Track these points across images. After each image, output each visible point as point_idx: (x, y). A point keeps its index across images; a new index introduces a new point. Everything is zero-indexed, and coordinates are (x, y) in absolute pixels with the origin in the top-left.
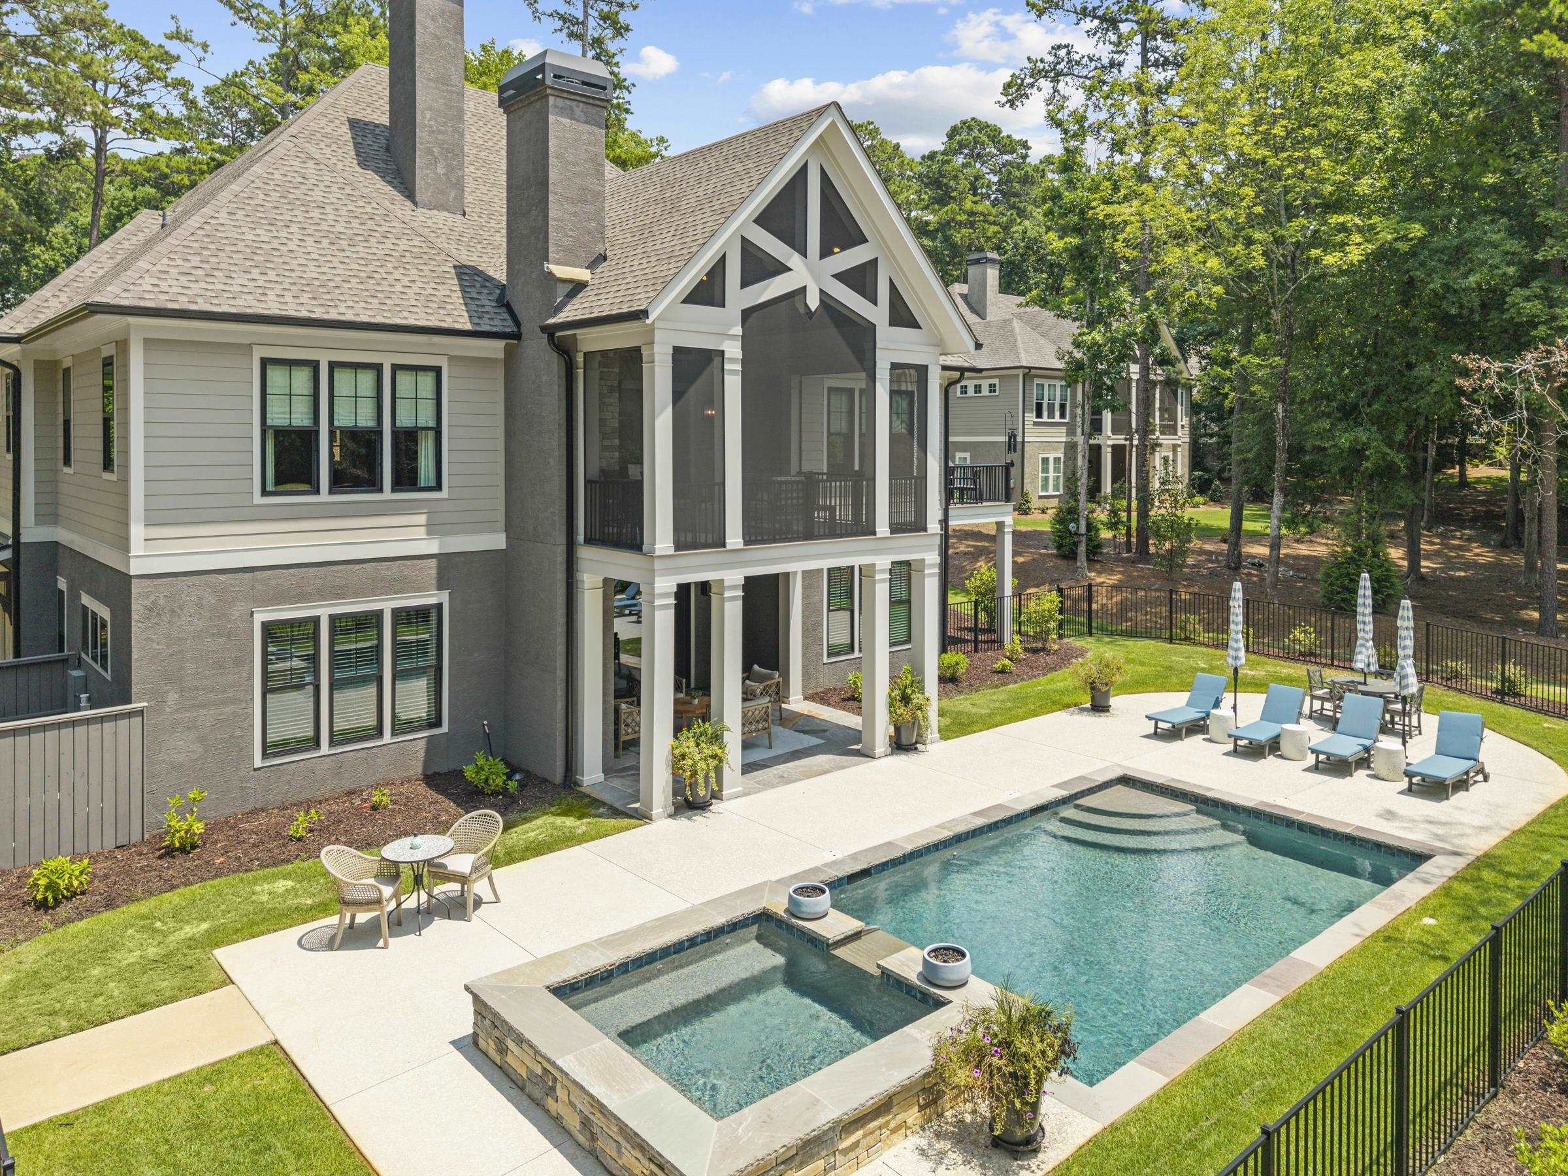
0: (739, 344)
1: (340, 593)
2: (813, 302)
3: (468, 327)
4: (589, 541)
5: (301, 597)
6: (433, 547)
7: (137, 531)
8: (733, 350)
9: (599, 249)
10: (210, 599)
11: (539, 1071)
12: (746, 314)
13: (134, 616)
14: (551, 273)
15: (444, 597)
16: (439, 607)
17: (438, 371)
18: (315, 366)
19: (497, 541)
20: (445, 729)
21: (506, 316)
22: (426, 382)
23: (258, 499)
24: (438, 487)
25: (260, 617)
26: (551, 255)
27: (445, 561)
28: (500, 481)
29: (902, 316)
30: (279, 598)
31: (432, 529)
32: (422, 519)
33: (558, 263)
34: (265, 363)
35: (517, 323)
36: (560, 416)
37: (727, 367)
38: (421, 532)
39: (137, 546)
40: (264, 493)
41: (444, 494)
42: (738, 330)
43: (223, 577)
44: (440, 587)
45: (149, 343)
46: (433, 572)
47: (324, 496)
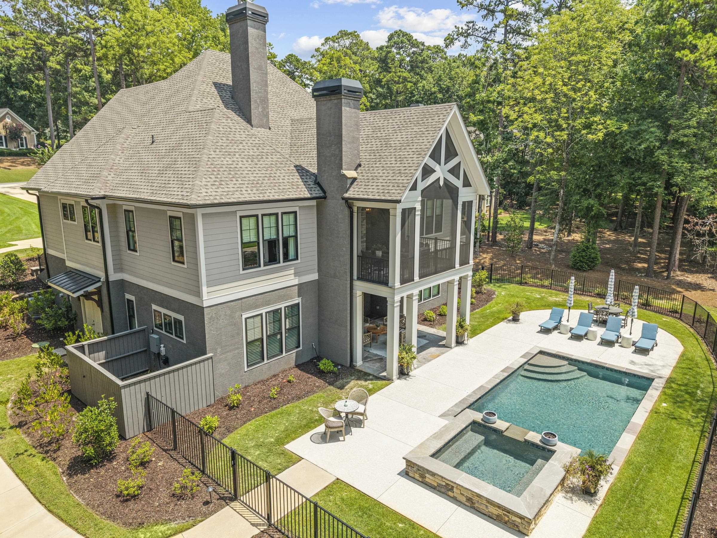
0: (420, 204)
1: (268, 304)
2: (442, 183)
3: (309, 196)
4: (359, 279)
5: (256, 307)
6: (296, 281)
7: (205, 289)
8: (418, 206)
9: (358, 162)
10: (229, 312)
11: (444, 484)
12: (423, 192)
13: (206, 322)
14: (344, 175)
15: (300, 300)
16: (298, 304)
17: (295, 213)
18: (257, 216)
19: (315, 276)
20: (302, 348)
21: (318, 188)
22: (292, 218)
23: (241, 272)
24: (297, 258)
25: (244, 317)
26: (344, 167)
27: (300, 286)
28: (316, 253)
29: (467, 183)
30: (250, 308)
31: (296, 274)
32: (292, 271)
33: (346, 170)
34: (241, 217)
35: (324, 192)
37: (416, 213)
38: (292, 277)
39: (205, 297)
40: (243, 269)
41: (299, 261)
42: (420, 198)
43: (232, 303)
44: (298, 296)
45: (203, 215)
46: (297, 291)
47: (262, 268)
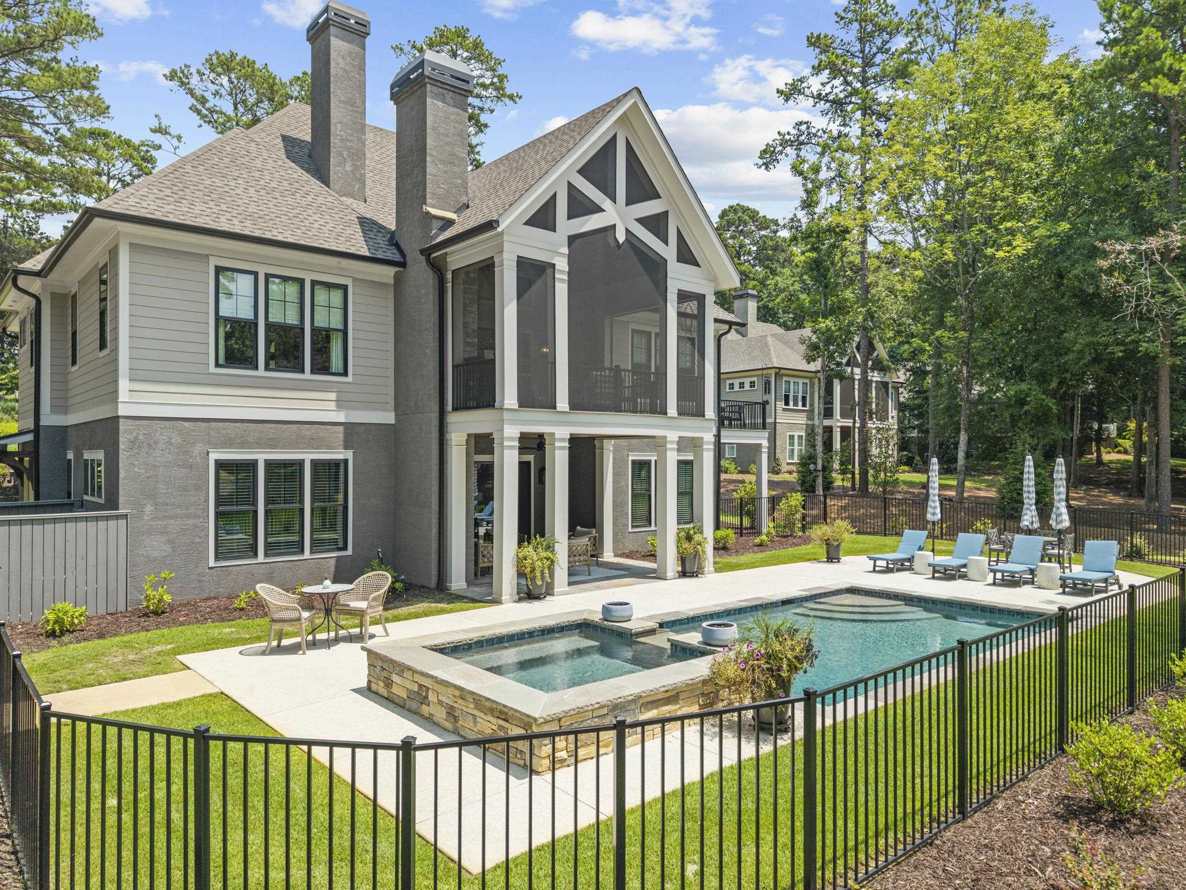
0: (566, 260)
1: (273, 445)
2: (621, 237)
3: (368, 254)
4: (455, 409)
5: (243, 444)
6: (341, 417)
7: (124, 384)
8: (562, 264)
9: (464, 200)
10: (176, 439)
11: (415, 688)
12: (572, 239)
13: (121, 446)
14: (428, 213)
15: (349, 455)
16: (346, 461)
17: (345, 288)
18: (256, 274)
19: (389, 418)
20: (349, 552)
21: (395, 251)
22: (336, 297)
23: (212, 369)
24: (345, 373)
25: (214, 456)
26: (429, 201)
27: (350, 428)
28: (391, 373)
29: (686, 256)
30: (229, 443)
31: (341, 404)
32: (333, 396)
33: (433, 207)
34: (218, 269)
35: (403, 255)
36: (436, 318)
37: (557, 276)
38: (332, 406)
39: (123, 395)
40: (217, 365)
41: (350, 378)
42: (565, 250)
43: (187, 424)
44: (346, 447)
45: (133, 248)
46: (341, 436)
47: (261, 372)
